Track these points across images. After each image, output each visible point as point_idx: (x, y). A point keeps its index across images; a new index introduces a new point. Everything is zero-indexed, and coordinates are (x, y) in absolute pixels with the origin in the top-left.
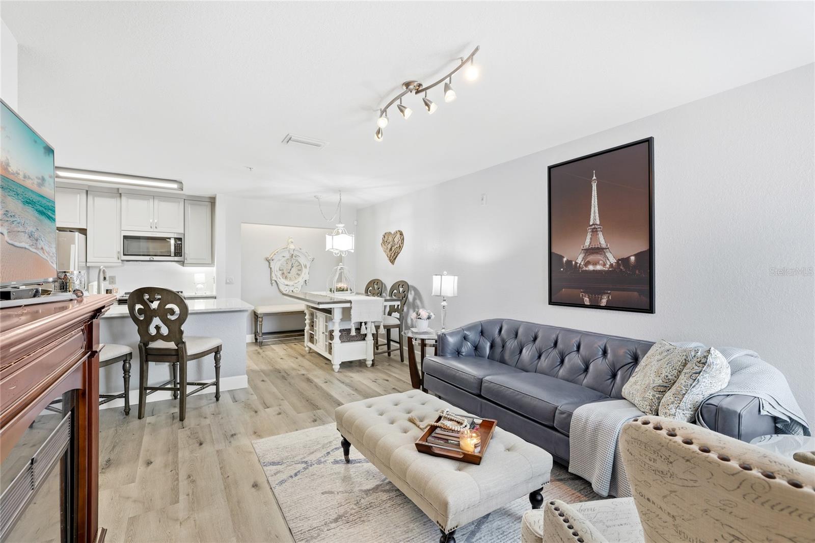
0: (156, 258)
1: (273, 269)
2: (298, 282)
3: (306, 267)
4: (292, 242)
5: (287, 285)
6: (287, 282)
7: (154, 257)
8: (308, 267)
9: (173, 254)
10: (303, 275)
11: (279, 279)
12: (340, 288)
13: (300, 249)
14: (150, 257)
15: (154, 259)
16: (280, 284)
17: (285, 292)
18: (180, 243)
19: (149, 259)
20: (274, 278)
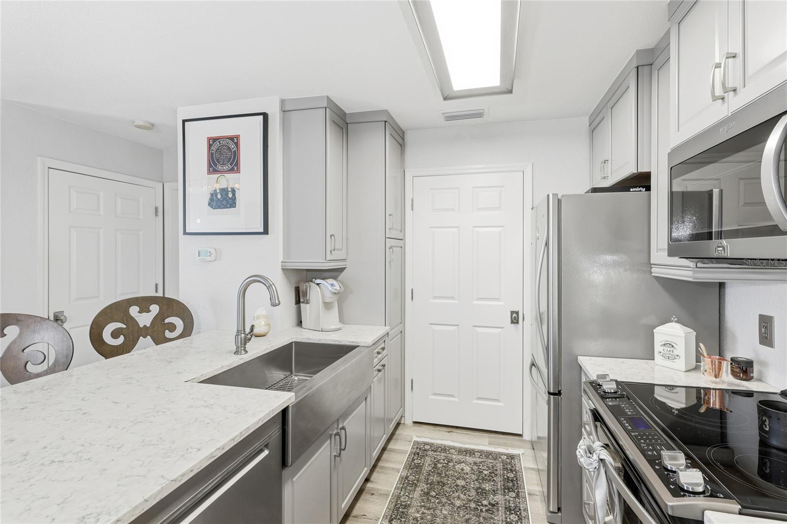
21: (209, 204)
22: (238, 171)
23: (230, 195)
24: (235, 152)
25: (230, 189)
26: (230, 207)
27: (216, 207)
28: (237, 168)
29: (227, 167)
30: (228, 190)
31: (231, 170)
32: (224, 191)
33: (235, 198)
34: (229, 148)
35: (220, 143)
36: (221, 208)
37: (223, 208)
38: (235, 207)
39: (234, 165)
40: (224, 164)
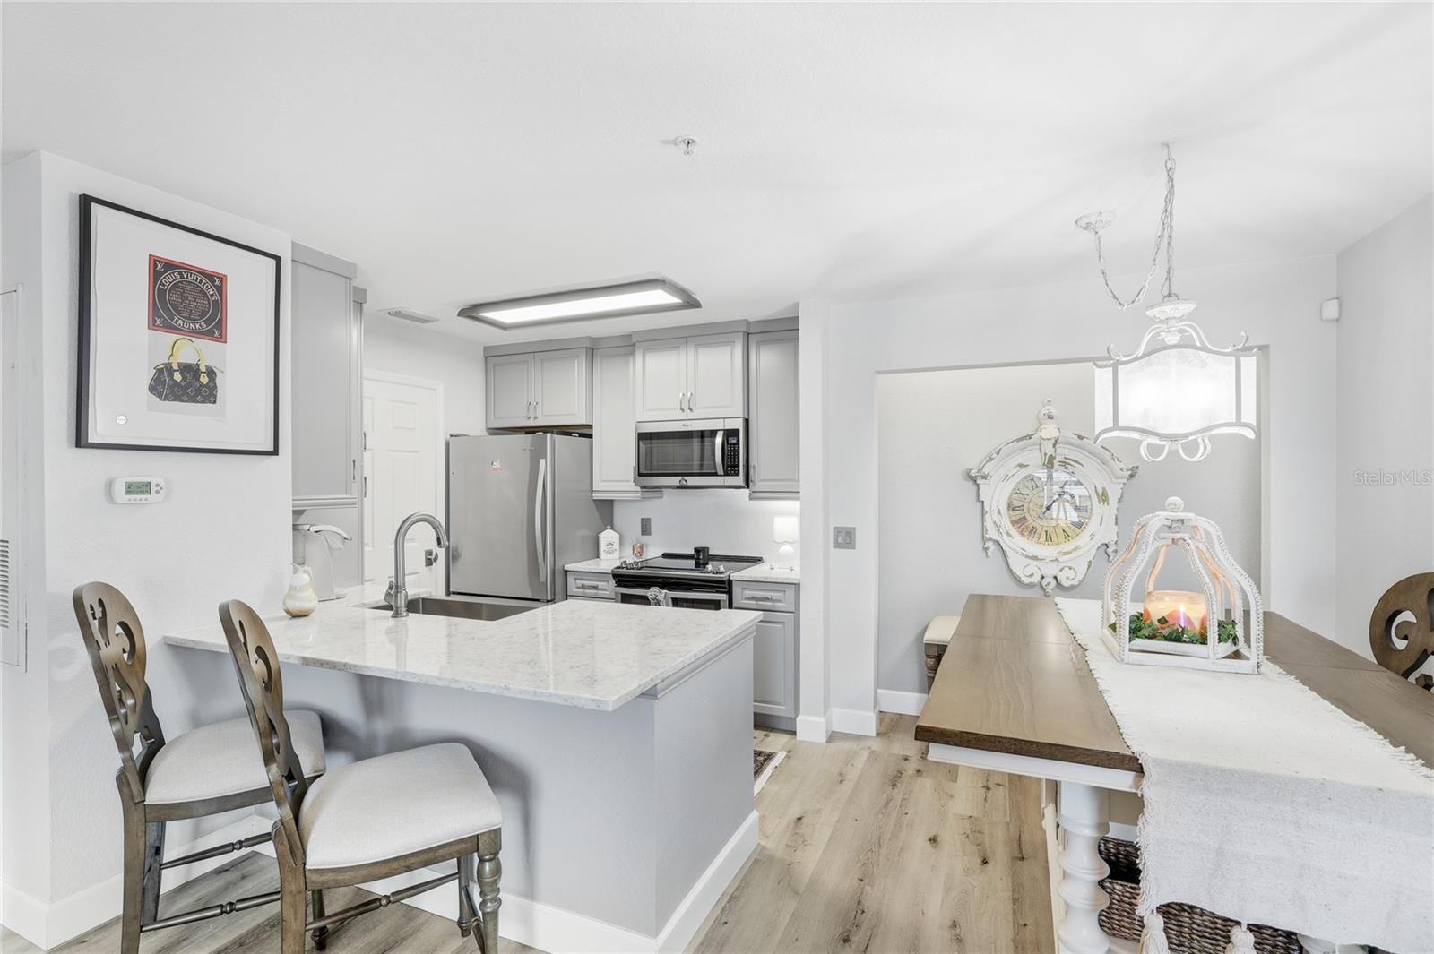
0: (692, 481)
1: (987, 508)
2: (1076, 549)
3: (1104, 498)
4: (1050, 417)
5: (1035, 558)
6: (1032, 547)
7: (686, 478)
8: (1113, 499)
9: (720, 470)
10: (1093, 525)
11: (1005, 537)
12: (1163, 621)
13: (1081, 438)
14: (680, 478)
15: (689, 484)
16: (1009, 553)
17: (1027, 580)
18: (734, 441)
19: (678, 484)
20: (992, 534)
21: (152, 389)
22: (222, 338)
23: (204, 379)
24: (215, 302)
25: (203, 369)
26: (203, 402)
27: (171, 397)
28: (221, 333)
29: (198, 326)
30: (198, 369)
31: (208, 334)
32: (190, 370)
33: (215, 387)
34: (202, 291)
35: (182, 277)
36: (182, 401)
37: (187, 401)
38: (215, 402)
39: (213, 323)
40: (189, 319)
